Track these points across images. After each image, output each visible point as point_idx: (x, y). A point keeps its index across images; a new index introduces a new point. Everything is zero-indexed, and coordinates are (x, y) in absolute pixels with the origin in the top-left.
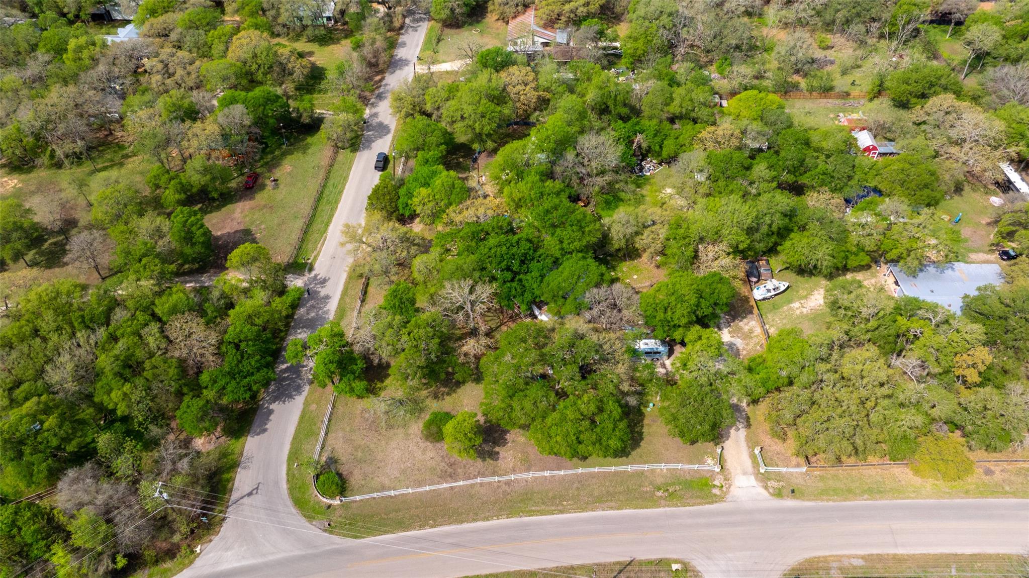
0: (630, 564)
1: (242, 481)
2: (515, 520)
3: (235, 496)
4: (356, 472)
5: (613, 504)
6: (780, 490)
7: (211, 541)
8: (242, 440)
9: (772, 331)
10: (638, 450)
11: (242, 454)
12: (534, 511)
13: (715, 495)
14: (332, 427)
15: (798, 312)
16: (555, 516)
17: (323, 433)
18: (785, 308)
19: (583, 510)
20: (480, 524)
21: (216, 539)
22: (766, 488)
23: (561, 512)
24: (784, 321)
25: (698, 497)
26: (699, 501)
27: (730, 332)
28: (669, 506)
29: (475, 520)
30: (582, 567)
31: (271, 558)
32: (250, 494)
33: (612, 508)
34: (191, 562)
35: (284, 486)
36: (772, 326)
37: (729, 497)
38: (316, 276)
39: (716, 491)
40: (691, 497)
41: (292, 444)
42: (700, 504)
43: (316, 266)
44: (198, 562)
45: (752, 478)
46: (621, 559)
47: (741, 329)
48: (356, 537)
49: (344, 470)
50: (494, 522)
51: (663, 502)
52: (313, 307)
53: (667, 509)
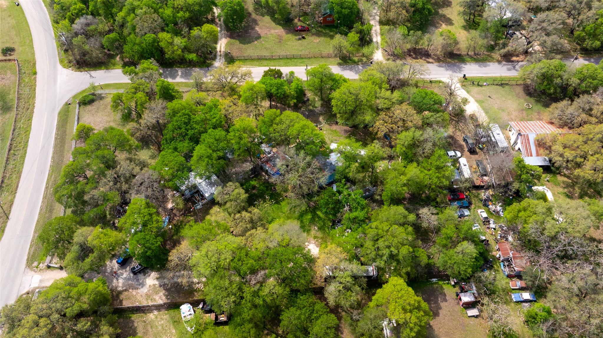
0: (8, 218)
1: (99, 73)
2: (48, 169)
3: (92, 72)
4: (94, 107)
8: (121, 67)
9: (151, 316)
11: (113, 69)
12: (51, 176)
13: (32, 263)
16: (45, 185)
18: (174, 331)
20: (50, 156)
21: (73, 72)
23: (47, 188)
24: (160, 328)
25: (34, 253)
26: (31, 253)
27: (154, 285)
28: (34, 236)
29: (54, 153)
30: (15, 197)
31: (58, 89)
33: (41, 210)
34: (65, 68)
36: (156, 317)
37: (28, 270)
39: (35, 264)
40: (36, 250)
42: (29, 253)
44: (64, 70)
45: (36, 285)
46: (11, 214)
47: (157, 293)
48: (59, 113)
49: (96, 103)
50: (50, 160)
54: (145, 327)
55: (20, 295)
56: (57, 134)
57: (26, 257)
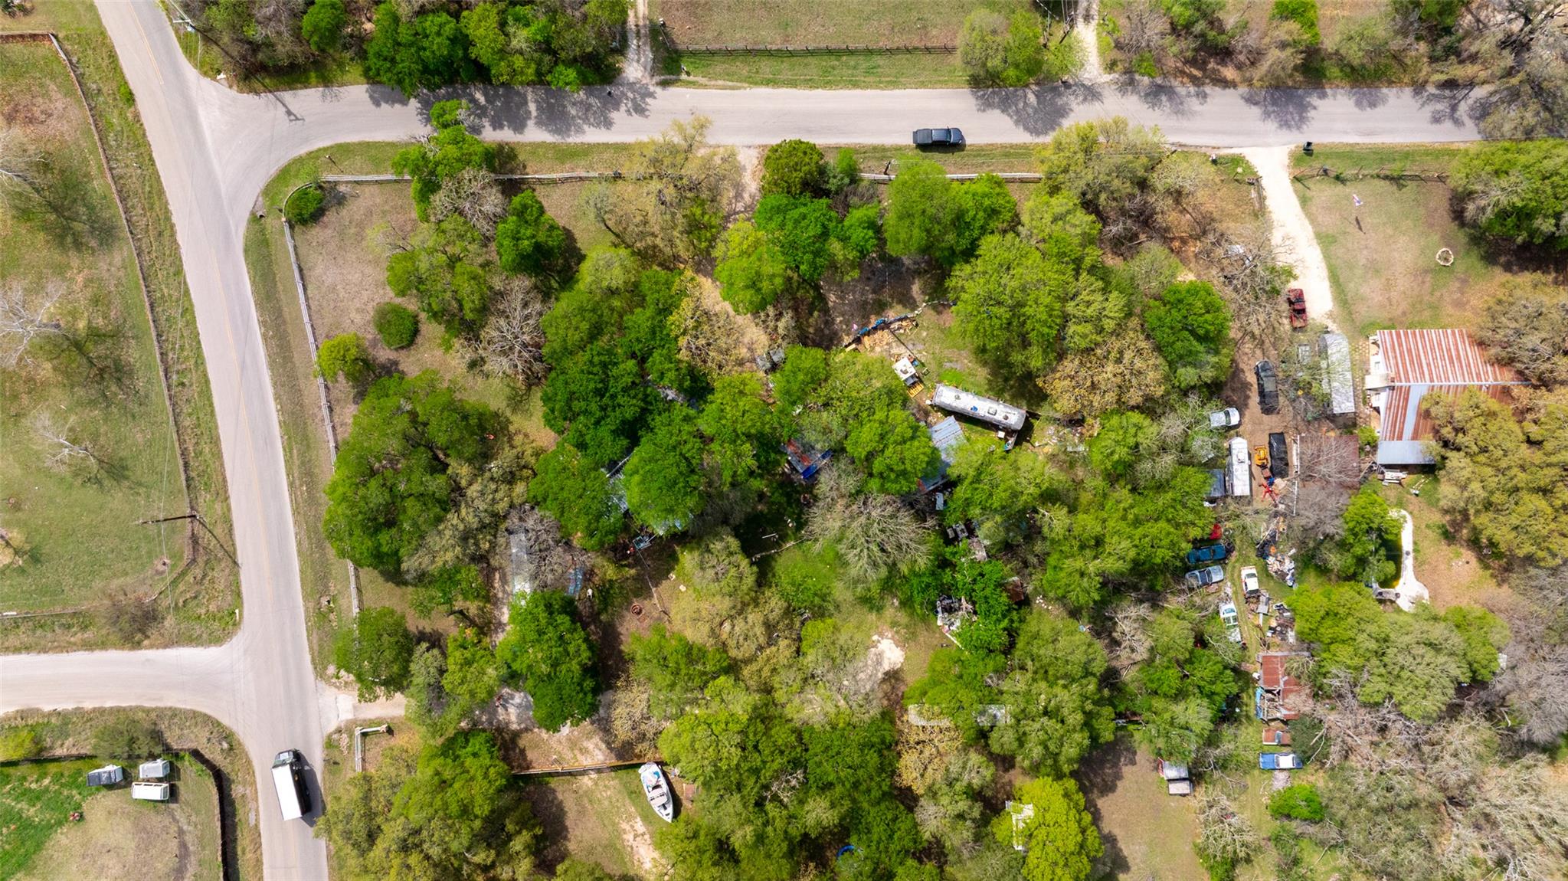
0: (235, 563)
1: (307, 99)
2: (276, 430)
3: (287, 96)
4: (329, 232)
5: (306, 544)
6: (337, 747)
7: (231, 87)
8: (363, 79)
9: (586, 781)
10: (381, 580)
11: (342, 85)
12: (291, 452)
13: (325, 668)
14: (388, 187)
15: (625, 826)
16: (285, 477)
17: (376, 177)
18: (633, 809)
19: (296, 511)
20: (270, 391)
21: (233, 93)
22: (339, 731)
23: (291, 485)
24: (606, 803)
25: (321, 646)
26: (316, 647)
28: (307, 610)
29: (275, 385)
30: (229, 509)
31: (215, 161)
32: (289, 113)
33: (299, 544)
34: (205, 74)
35: (303, 151)
36: (596, 784)
37: (322, 684)
38: (652, 95)
39: (331, 670)
40: (321, 639)
41: (360, 144)
42: (311, 649)
43: (673, 90)
44: (206, 82)
45: (350, 716)
46: (239, 552)
47: (589, 738)
48: (246, 251)
49: (330, 217)
50: (272, 406)
51: (311, 605)
52: (588, 108)
53: (302, 610)
54: (578, 802)
55: (325, 734)
56: (263, 323)
57: (308, 657)
